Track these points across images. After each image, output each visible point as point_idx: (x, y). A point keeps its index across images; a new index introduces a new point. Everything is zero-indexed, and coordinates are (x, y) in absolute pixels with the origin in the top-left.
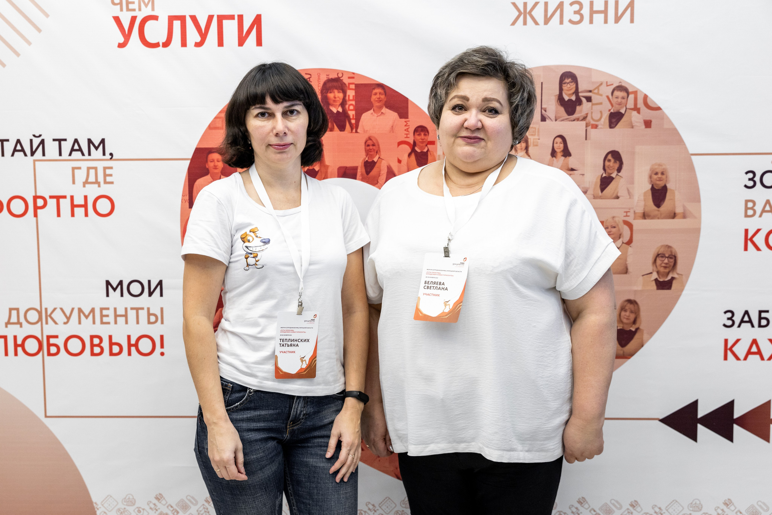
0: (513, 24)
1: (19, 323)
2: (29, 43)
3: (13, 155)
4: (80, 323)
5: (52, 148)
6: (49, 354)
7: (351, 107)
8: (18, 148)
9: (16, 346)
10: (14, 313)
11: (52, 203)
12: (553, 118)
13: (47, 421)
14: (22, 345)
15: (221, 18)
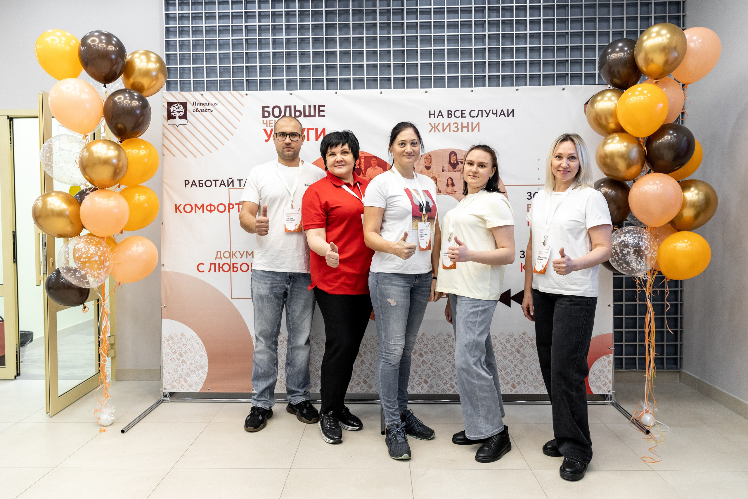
0: (430, 132)
1: (221, 258)
2: (228, 140)
3: (220, 186)
4: (247, 258)
5: (236, 183)
6: (234, 271)
7: (363, 166)
8: (222, 183)
9: (219, 267)
10: (219, 253)
11: (236, 207)
12: (447, 170)
13: (232, 301)
14: (222, 268)
15: (308, 130)
